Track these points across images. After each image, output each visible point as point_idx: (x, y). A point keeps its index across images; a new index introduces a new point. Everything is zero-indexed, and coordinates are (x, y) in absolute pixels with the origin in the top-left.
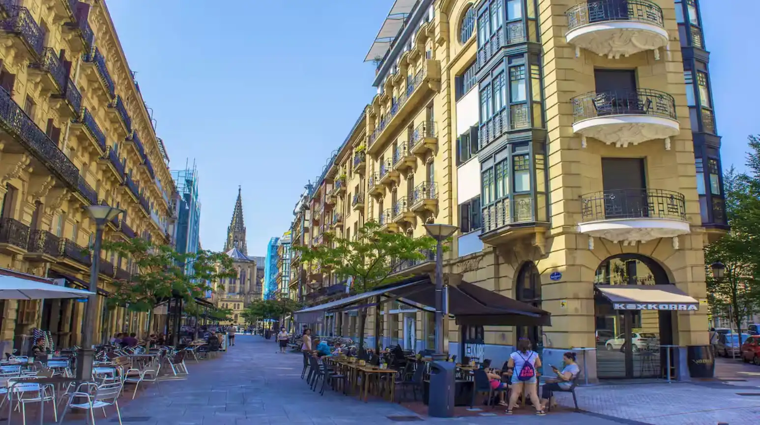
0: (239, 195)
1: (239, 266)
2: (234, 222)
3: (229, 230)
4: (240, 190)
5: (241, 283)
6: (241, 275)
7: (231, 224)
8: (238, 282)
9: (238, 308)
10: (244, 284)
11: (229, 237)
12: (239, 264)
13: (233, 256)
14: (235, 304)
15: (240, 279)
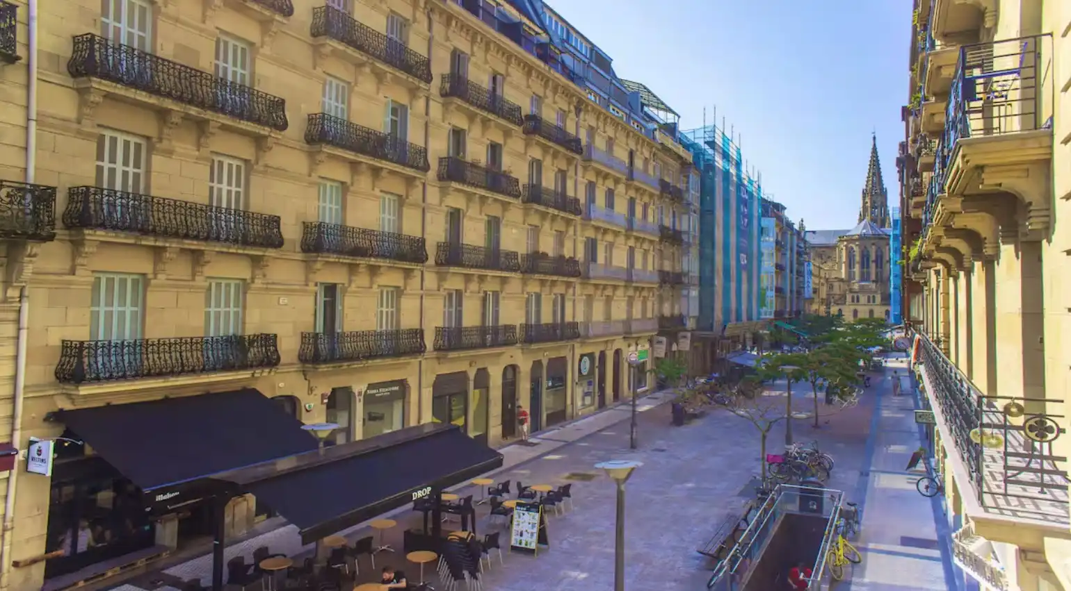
0: (875, 145)
1: (873, 244)
2: (870, 182)
3: (864, 194)
4: (874, 138)
5: (877, 267)
6: (877, 256)
7: (867, 186)
8: (873, 266)
9: (874, 301)
10: (881, 268)
11: (865, 203)
12: (873, 241)
13: (864, 231)
14: (869, 298)
15: (876, 261)
